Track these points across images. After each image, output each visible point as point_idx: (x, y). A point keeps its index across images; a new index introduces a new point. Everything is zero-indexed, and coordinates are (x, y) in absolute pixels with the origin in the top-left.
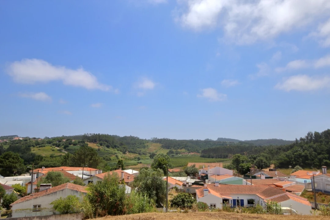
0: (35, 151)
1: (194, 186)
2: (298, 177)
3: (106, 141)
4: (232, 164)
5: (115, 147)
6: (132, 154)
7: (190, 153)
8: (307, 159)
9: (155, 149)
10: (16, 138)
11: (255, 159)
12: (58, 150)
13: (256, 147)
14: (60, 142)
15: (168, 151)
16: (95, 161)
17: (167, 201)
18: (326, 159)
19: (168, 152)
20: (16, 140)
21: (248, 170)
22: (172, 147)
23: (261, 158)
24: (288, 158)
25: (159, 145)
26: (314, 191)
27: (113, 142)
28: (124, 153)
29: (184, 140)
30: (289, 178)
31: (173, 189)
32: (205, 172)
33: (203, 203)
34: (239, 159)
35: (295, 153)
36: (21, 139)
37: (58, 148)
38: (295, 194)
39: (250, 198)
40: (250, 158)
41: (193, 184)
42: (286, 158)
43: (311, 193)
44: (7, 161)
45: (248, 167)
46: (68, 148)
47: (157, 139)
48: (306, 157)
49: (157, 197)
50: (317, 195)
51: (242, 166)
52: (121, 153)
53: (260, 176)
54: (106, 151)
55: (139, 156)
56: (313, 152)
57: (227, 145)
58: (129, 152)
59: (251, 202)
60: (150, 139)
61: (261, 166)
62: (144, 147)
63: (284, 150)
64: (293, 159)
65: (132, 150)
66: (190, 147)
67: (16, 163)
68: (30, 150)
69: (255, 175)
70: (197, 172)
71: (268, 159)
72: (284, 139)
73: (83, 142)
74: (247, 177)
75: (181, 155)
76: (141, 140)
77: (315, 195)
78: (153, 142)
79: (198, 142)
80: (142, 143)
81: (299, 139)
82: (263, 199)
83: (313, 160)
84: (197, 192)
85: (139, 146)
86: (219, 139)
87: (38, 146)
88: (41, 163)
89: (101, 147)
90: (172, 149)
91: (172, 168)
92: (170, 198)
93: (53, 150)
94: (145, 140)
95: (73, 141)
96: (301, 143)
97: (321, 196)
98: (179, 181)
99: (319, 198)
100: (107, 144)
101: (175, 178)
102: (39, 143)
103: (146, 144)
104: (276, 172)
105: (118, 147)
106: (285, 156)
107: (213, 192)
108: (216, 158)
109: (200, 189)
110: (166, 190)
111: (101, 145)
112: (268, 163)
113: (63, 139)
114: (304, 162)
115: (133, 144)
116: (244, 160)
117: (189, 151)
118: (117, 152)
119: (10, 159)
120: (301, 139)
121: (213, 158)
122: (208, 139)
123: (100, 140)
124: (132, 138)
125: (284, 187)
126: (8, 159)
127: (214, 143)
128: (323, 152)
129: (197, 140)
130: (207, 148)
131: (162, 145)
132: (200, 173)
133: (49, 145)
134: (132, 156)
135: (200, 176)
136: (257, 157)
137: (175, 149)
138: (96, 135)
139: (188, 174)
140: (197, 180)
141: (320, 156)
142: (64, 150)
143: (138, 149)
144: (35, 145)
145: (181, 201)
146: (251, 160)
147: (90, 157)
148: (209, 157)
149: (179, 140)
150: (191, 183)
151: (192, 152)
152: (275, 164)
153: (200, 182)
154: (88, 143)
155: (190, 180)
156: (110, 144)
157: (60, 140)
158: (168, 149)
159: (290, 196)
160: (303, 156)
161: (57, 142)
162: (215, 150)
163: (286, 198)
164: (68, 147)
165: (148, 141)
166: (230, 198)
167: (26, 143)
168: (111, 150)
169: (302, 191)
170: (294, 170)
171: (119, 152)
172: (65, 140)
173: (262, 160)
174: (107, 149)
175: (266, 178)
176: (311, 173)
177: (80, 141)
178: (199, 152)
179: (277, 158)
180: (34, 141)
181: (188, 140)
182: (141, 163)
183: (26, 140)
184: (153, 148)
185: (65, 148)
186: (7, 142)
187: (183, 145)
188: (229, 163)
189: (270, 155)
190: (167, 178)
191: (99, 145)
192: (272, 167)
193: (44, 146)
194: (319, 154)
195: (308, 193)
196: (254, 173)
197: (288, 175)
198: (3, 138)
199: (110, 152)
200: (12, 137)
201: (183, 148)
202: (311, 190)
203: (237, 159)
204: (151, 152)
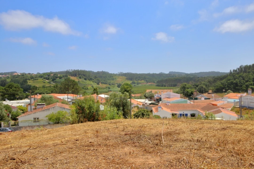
0: (30, 83)
1: (151, 105)
2: (229, 98)
4: (180, 90)
5: (91, 79)
6: (103, 84)
7: (148, 83)
9: (121, 81)
11: (197, 86)
12: (48, 82)
13: (199, 78)
14: (49, 76)
15: (131, 82)
16: (77, 89)
17: (131, 115)
18: (251, 85)
19: (131, 83)
20: (15, 75)
21: (192, 93)
22: (134, 79)
23: (202, 85)
24: (223, 85)
26: (241, 107)
27: (89, 76)
28: (98, 84)
29: (143, 74)
30: (222, 99)
31: (136, 107)
33: (157, 116)
35: (228, 82)
36: (20, 74)
37: (48, 81)
38: (226, 109)
39: (192, 112)
40: (193, 86)
41: (150, 104)
42: (221, 85)
43: (238, 109)
44: (11, 90)
47: (123, 73)
48: (236, 84)
49: (124, 111)
50: (242, 110)
51: (187, 91)
52: (96, 84)
53: (200, 98)
54: (84, 83)
55: (109, 86)
56: (242, 81)
57: (176, 77)
58: (102, 83)
59: (193, 115)
60: (117, 73)
61: (202, 91)
62: (113, 79)
63: (220, 79)
64: (226, 86)
65: (104, 82)
66: (148, 79)
67: (18, 91)
68: (27, 82)
69: (197, 97)
70: (153, 96)
71: (207, 86)
72: (220, 72)
73: (66, 76)
74: (190, 99)
75: (141, 85)
76: (110, 74)
77: (241, 110)
78: (120, 75)
79: (154, 75)
80: (111, 76)
82: (202, 113)
83: (241, 86)
84: (153, 109)
85: (109, 79)
86: (170, 72)
87: (33, 79)
88: (36, 91)
89: (80, 80)
90: (134, 80)
91: (134, 94)
92: (132, 113)
93: (44, 82)
94: (114, 74)
95: (59, 75)
97: (246, 110)
98: (140, 102)
99: (244, 112)
100: (84, 77)
101: (136, 100)
102: (33, 77)
103: (114, 77)
104: (213, 95)
105: (93, 80)
106: (220, 84)
107: (165, 109)
108: (168, 87)
109: (155, 107)
110: (130, 107)
111: (80, 78)
112: (207, 89)
113: (51, 74)
114: (234, 88)
115: (105, 77)
116: (189, 87)
117: (147, 82)
118: (92, 83)
119: (13, 88)
121: (165, 86)
122: (162, 73)
123: (79, 75)
124: (103, 73)
125: (218, 105)
126: (11, 88)
127: (166, 75)
128: (250, 80)
129: (154, 73)
130: (161, 79)
131: (126, 77)
132: (155, 97)
133: (41, 78)
134: (104, 86)
135: (156, 99)
136: (199, 85)
137: (137, 80)
138: (76, 70)
139: (146, 98)
140: (153, 102)
141: (247, 83)
142: (52, 82)
143: (108, 81)
144: (30, 79)
145: (141, 114)
146: (194, 87)
147: (72, 86)
148: (162, 86)
149: (139, 74)
150: (148, 103)
151: (150, 82)
152: (212, 90)
153: (155, 103)
154: (70, 77)
155: (148, 102)
156: (87, 77)
157: (49, 75)
158: (131, 80)
159: (222, 110)
160: (235, 83)
161: (47, 76)
162: (166, 81)
163: (219, 112)
164: (55, 80)
165: (116, 75)
166: (178, 113)
167: (24, 77)
168: (88, 82)
169: (232, 108)
170: (226, 93)
171: (94, 83)
172: (52, 75)
173: (202, 87)
174: (85, 81)
175: (205, 99)
176: (239, 95)
177: (64, 75)
178: (154, 82)
179: (215, 85)
180: (29, 76)
181: (146, 73)
182: (111, 91)
183: (23, 75)
184: (119, 80)
185: (53, 80)
186: (9, 77)
187: (142, 77)
188: (178, 89)
189: (209, 83)
190: (131, 100)
191: (79, 78)
192: (210, 91)
193: (37, 80)
195: (236, 109)
196: (197, 96)
197: (222, 97)
198: (5, 74)
199: (87, 83)
200: (12, 73)
201: (142, 79)
202: (239, 106)
203: (184, 86)
204: (119, 83)
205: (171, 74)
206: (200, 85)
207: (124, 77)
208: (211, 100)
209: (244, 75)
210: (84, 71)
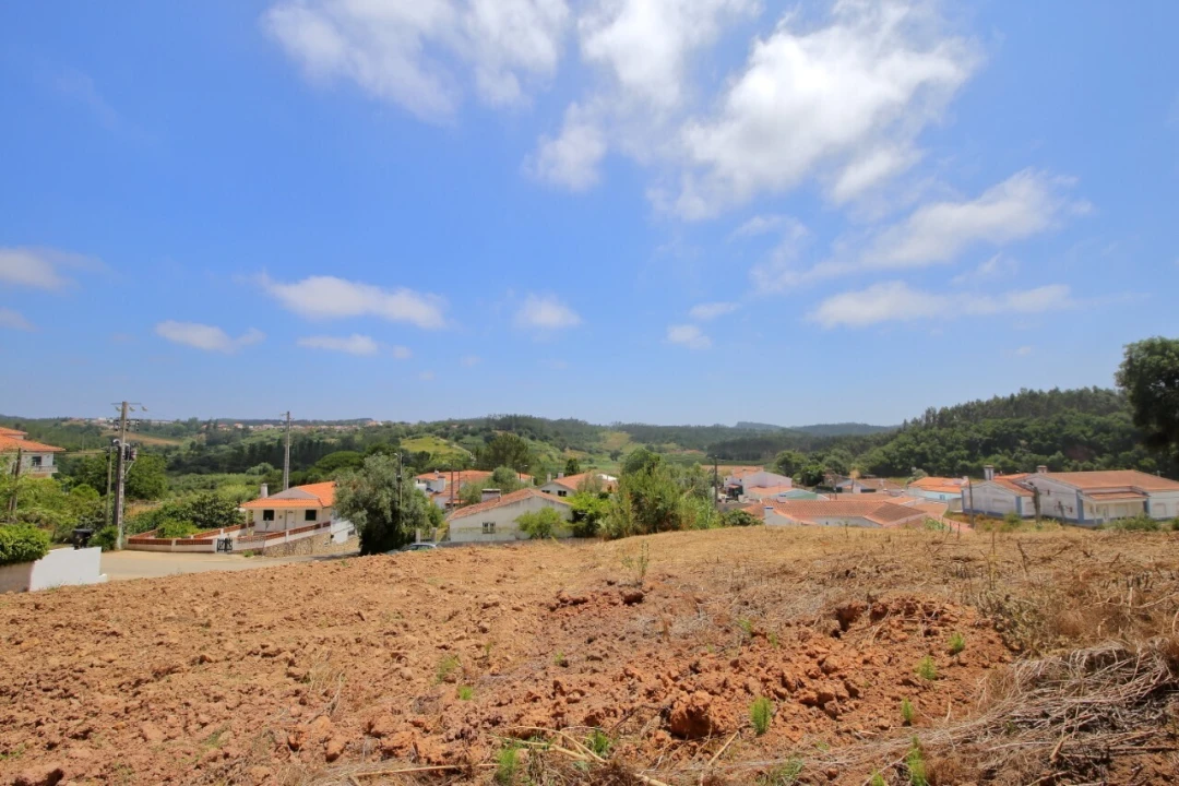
0: (406, 444)
2: (926, 489)
3: (530, 429)
5: (544, 439)
6: (576, 451)
7: (685, 450)
8: (927, 460)
9: (619, 444)
10: (371, 424)
11: (820, 459)
12: (446, 445)
14: (446, 429)
15: (643, 446)
18: (963, 459)
19: (646, 448)
20: (371, 427)
22: (650, 440)
24: (888, 458)
25: (626, 435)
27: (541, 431)
28: (563, 450)
29: (672, 427)
32: (737, 481)
34: (788, 460)
35: (902, 449)
36: (380, 424)
37: (445, 441)
40: (811, 458)
42: (883, 459)
45: (820, 473)
46: (463, 441)
47: (622, 424)
52: (558, 450)
56: (938, 447)
57: (757, 435)
58: (571, 449)
60: (608, 425)
62: (598, 440)
63: (878, 444)
64: (897, 461)
65: (576, 445)
66: (685, 439)
68: (398, 443)
70: (719, 482)
71: (845, 459)
72: (871, 424)
73: (488, 430)
75: (667, 454)
76: (591, 425)
78: (614, 430)
79: (699, 431)
80: (594, 432)
81: (909, 421)
82: (881, 525)
83: (936, 461)
85: (587, 438)
86: (739, 424)
87: (410, 437)
90: (650, 443)
93: (437, 445)
94: (600, 426)
95: (470, 428)
96: (914, 428)
100: (531, 434)
102: (413, 433)
103: (601, 435)
104: (881, 481)
105: (551, 440)
107: (780, 513)
111: (520, 435)
112: (847, 468)
113: (452, 425)
115: (579, 434)
116: (799, 461)
117: (684, 447)
118: (548, 448)
120: (915, 422)
121: (731, 457)
122: (719, 424)
123: (518, 427)
124: (575, 423)
127: (732, 431)
129: (699, 426)
130: (717, 441)
131: (631, 435)
132: (726, 483)
133: (428, 434)
134: (578, 455)
135: (727, 489)
137: (657, 443)
141: (952, 454)
142: (455, 443)
143: (587, 444)
144: (405, 434)
145: (738, 522)
148: (723, 457)
149: (663, 427)
151: (690, 449)
156: (536, 434)
157: (445, 426)
158: (643, 442)
160: (918, 454)
162: (733, 445)
165: (604, 429)
167: (391, 432)
168: (539, 444)
170: (911, 478)
172: (454, 427)
173: (836, 462)
174: (531, 442)
175: (863, 491)
176: (950, 482)
177: (483, 427)
178: (701, 449)
179: (865, 459)
180: (403, 429)
181: (680, 425)
183: (388, 426)
184: (614, 441)
185: (457, 440)
186: (357, 430)
187: (670, 435)
192: (854, 474)
193: (421, 437)
194: (951, 449)
198: (349, 423)
199: (536, 448)
200: (363, 421)
201: (671, 441)
202: (961, 511)
204: (613, 449)
205: (741, 428)
207: (624, 433)
208: (878, 492)
209: (943, 432)
210: (530, 419)
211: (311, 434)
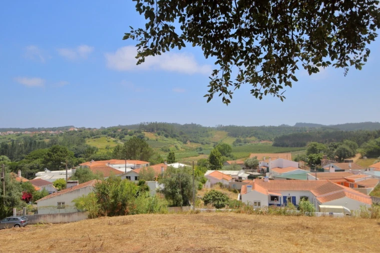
0: (91, 143)
2: (377, 169)
3: (165, 130)
5: (174, 136)
6: (193, 143)
7: (261, 141)
9: (220, 138)
10: (72, 129)
11: (336, 147)
12: (113, 141)
14: (115, 132)
15: (234, 139)
19: (235, 141)
20: (71, 131)
22: (239, 135)
23: (344, 146)
25: (224, 133)
27: (172, 131)
28: (185, 143)
29: (254, 127)
30: (366, 170)
32: (266, 164)
34: (315, 147)
36: (76, 130)
37: (114, 139)
40: (330, 147)
42: (377, 146)
44: (55, 155)
45: (319, 158)
46: (125, 139)
47: (222, 126)
51: (312, 157)
52: (181, 143)
53: (328, 168)
54: (165, 142)
55: (202, 146)
57: (306, 131)
58: (191, 142)
60: (214, 126)
62: (208, 136)
63: (375, 136)
65: (194, 140)
66: (261, 134)
67: (65, 156)
68: (84, 142)
71: (353, 147)
73: (140, 131)
75: (249, 144)
76: (203, 127)
78: (218, 130)
79: (271, 129)
80: (205, 131)
85: (202, 135)
86: (297, 124)
87: (93, 137)
89: (159, 137)
90: (240, 137)
93: (109, 141)
94: (209, 127)
95: (129, 131)
100: (165, 133)
102: (94, 134)
103: (209, 133)
105: (178, 137)
108: (292, 147)
111: (159, 134)
112: (352, 153)
115: (196, 133)
116: (321, 149)
117: (260, 139)
118: (176, 142)
119: (59, 153)
121: (287, 146)
122: (284, 124)
123: (157, 130)
124: (194, 126)
125: (356, 182)
126: (56, 153)
127: (291, 128)
129: (270, 126)
130: (281, 135)
131: (227, 133)
132: (260, 165)
133: (104, 135)
134: (194, 146)
135: (261, 170)
136: (338, 145)
137: (243, 137)
138: (154, 123)
140: (257, 173)
142: (119, 140)
143: (201, 139)
144: (90, 136)
146: (331, 149)
148: (283, 146)
149: (248, 127)
150: (244, 178)
151: (264, 140)
152: (361, 153)
153: (259, 176)
154: (145, 133)
156: (169, 133)
157: (115, 130)
158: (235, 137)
161: (113, 133)
164: (124, 137)
165: (212, 129)
166: (280, 194)
167: (81, 134)
168: (169, 140)
171: (179, 142)
172: (120, 130)
174: (165, 139)
175: (336, 171)
177: (137, 130)
178: (271, 140)
179: (365, 146)
180: (89, 132)
181: (259, 126)
182: (202, 154)
183: (81, 130)
184: (217, 137)
185: (120, 138)
186: (62, 134)
187: (252, 133)
191: (157, 135)
192: (358, 156)
193: (99, 137)
198: (58, 129)
199: (168, 142)
201: (252, 136)
203: (313, 147)
204: (216, 141)
206: (340, 146)
207: (224, 132)
210: (164, 124)
211: (35, 137)
